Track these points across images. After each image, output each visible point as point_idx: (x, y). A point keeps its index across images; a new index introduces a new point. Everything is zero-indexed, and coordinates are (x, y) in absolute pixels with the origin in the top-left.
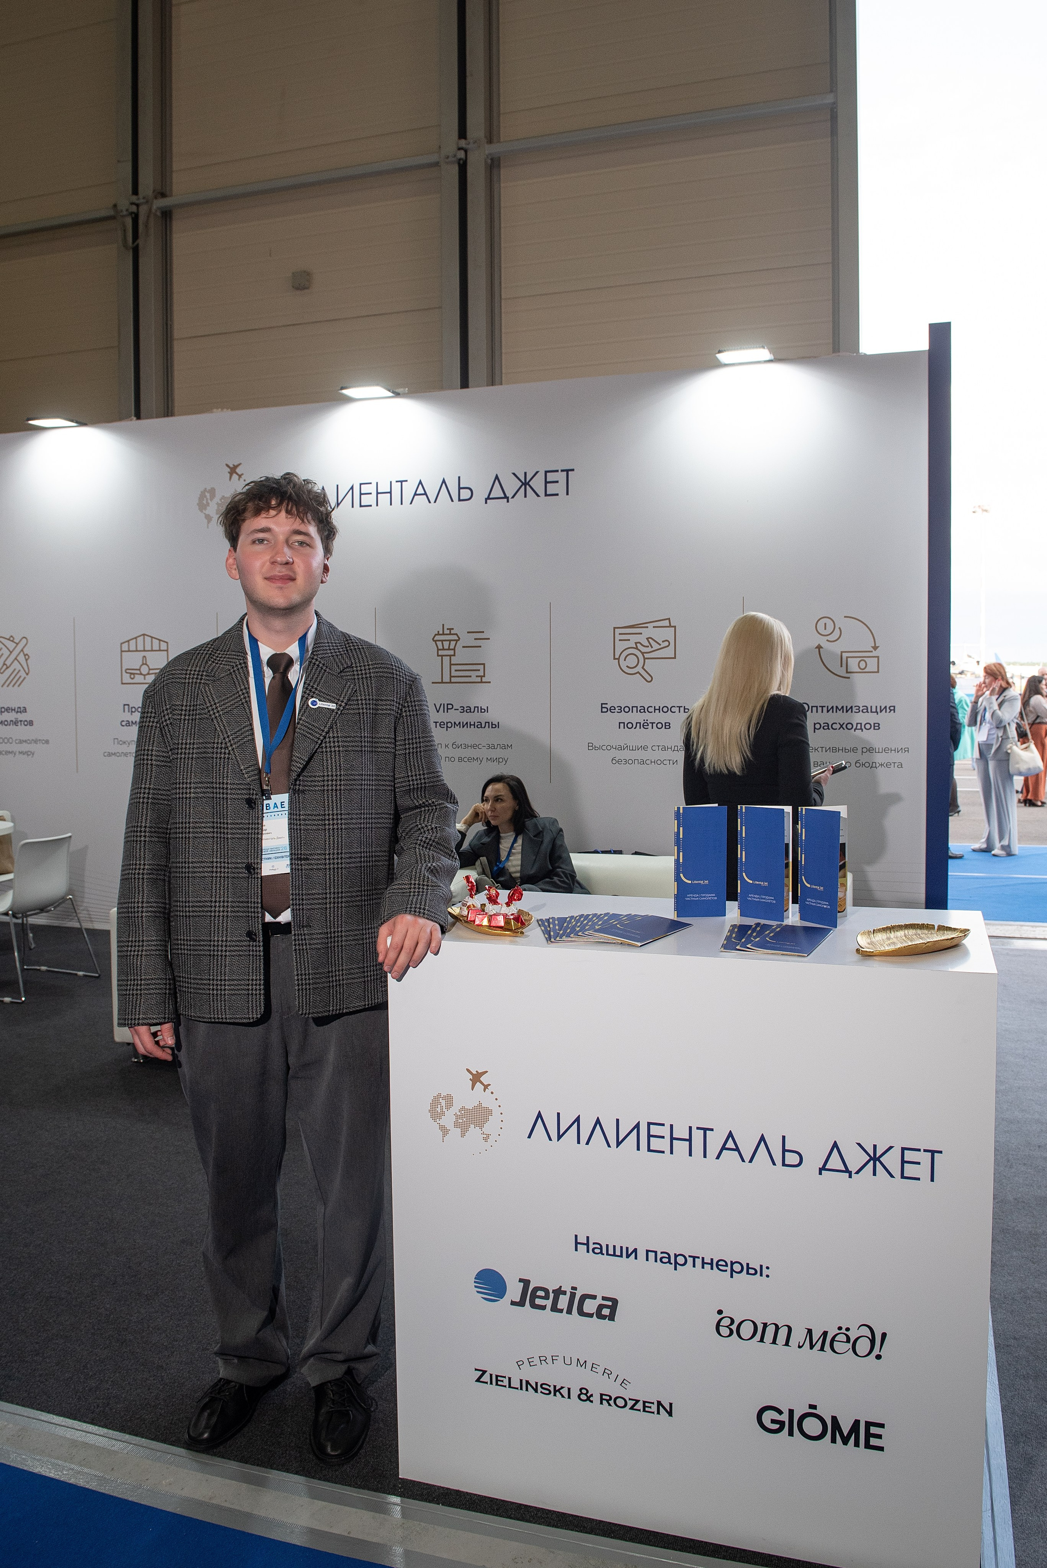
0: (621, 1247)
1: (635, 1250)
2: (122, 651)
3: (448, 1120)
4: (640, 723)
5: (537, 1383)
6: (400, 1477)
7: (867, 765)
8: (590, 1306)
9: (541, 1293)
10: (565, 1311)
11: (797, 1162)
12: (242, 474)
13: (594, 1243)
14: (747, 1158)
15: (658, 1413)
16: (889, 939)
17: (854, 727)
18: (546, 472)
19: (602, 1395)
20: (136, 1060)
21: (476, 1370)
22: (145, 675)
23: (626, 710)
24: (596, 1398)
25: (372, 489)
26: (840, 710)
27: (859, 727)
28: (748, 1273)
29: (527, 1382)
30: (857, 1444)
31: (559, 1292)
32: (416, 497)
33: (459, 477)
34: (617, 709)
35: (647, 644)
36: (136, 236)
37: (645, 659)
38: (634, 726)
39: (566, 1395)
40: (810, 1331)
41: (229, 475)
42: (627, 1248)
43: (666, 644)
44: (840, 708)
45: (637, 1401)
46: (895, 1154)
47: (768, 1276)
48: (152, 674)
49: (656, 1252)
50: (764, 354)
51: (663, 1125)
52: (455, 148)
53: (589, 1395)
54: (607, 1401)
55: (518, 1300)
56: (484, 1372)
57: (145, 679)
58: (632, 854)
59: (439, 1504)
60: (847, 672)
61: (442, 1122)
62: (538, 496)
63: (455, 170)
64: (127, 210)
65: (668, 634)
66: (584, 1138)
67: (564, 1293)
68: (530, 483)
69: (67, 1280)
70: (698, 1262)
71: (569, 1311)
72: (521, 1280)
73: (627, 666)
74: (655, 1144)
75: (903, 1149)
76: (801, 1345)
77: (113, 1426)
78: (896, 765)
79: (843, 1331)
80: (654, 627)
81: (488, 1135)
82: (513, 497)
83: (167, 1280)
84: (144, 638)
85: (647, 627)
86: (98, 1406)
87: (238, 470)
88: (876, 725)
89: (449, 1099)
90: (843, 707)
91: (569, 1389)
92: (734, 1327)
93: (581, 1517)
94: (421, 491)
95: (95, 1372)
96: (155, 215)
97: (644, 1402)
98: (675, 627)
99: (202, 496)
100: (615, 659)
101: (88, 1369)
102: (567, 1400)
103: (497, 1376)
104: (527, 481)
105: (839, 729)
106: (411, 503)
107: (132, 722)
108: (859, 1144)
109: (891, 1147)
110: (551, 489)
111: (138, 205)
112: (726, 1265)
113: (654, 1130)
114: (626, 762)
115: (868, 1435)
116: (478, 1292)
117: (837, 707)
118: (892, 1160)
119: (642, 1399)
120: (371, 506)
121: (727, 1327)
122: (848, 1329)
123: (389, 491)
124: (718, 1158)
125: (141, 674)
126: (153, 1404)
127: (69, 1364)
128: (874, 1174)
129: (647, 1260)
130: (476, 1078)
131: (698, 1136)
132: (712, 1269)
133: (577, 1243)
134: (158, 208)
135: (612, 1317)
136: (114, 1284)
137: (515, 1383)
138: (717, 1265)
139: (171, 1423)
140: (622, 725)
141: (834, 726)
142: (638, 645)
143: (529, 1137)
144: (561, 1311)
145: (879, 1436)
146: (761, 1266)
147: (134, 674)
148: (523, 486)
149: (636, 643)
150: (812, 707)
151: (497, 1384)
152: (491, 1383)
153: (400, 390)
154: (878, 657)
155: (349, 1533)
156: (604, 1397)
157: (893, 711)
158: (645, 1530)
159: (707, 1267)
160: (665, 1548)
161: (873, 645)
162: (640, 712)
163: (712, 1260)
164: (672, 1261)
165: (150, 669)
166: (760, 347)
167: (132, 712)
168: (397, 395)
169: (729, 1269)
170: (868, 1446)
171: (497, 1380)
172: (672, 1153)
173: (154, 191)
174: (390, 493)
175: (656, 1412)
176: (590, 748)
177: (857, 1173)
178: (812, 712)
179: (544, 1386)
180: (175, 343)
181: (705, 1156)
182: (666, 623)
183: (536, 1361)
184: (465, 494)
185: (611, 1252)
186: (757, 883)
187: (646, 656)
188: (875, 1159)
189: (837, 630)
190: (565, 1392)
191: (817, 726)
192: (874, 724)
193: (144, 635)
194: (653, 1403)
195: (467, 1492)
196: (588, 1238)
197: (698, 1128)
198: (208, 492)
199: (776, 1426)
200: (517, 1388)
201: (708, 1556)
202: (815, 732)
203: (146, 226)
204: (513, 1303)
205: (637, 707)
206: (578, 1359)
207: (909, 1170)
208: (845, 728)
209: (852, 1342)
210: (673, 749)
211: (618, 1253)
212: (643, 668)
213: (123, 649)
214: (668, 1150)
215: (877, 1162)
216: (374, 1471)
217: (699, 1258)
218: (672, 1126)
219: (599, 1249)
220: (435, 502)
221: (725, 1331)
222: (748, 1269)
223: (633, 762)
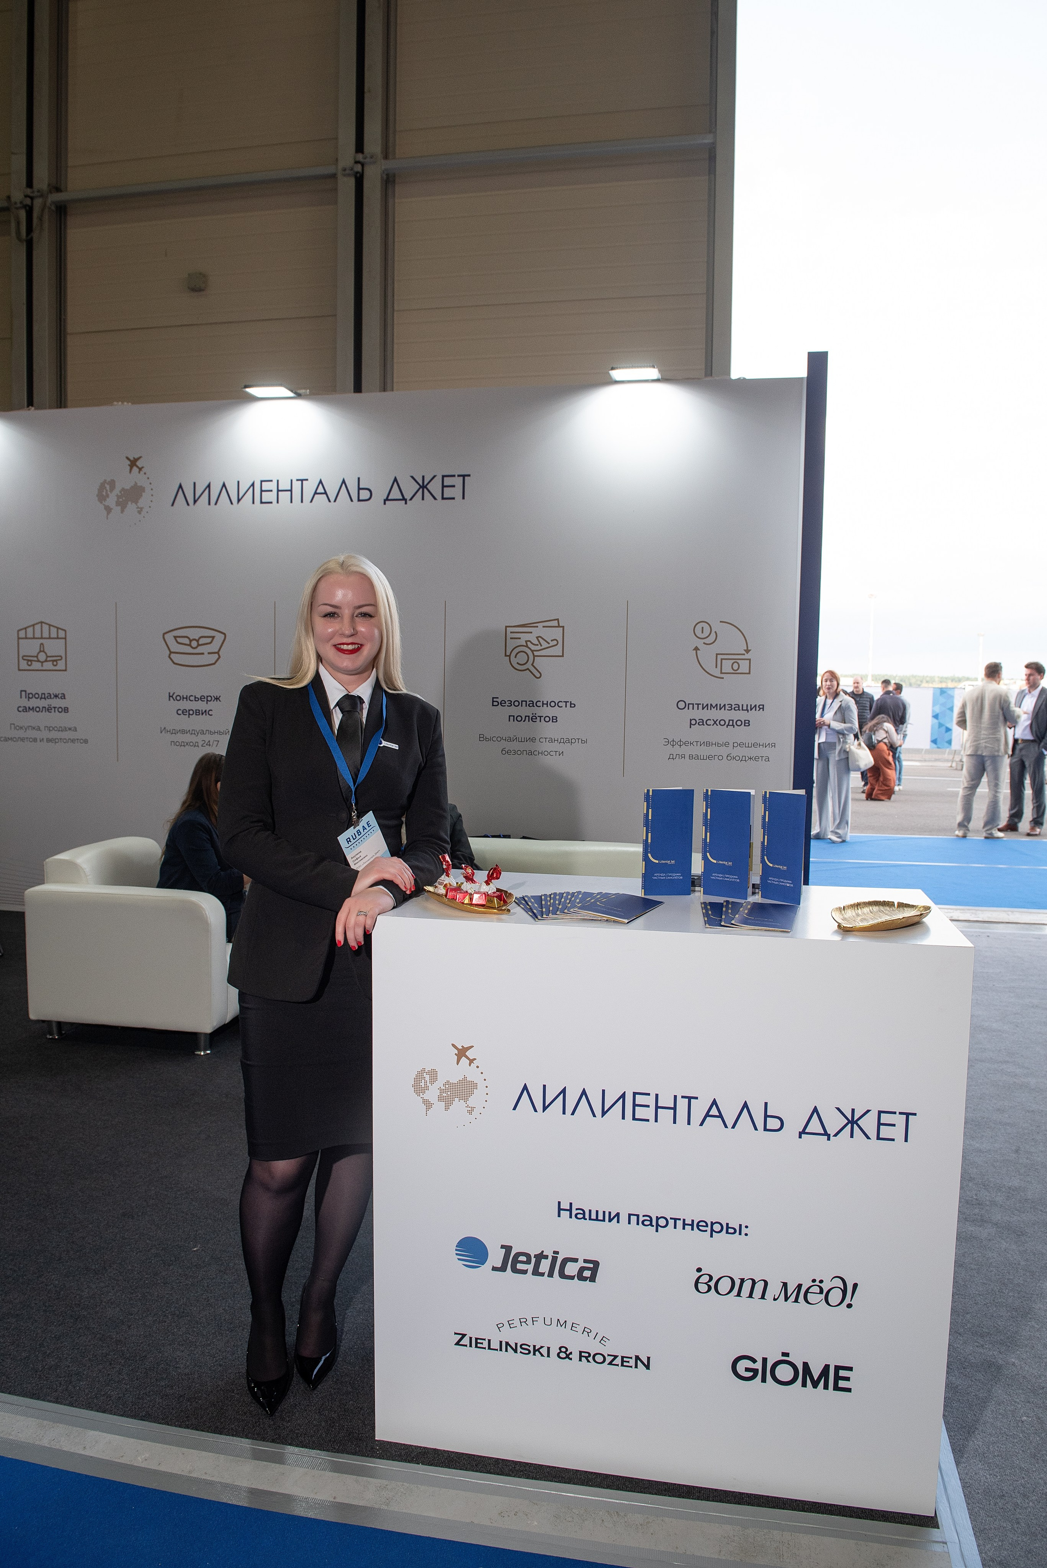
0: (604, 1212)
1: (618, 1215)
2: (19, 638)
3: (432, 1094)
4: (529, 716)
5: (516, 1344)
6: (376, 1439)
7: (737, 758)
8: (571, 1269)
9: (523, 1258)
10: (546, 1274)
11: (778, 1126)
12: (143, 467)
13: (577, 1209)
14: (730, 1124)
15: (636, 1367)
16: (858, 915)
17: (727, 724)
18: (443, 477)
19: (581, 1352)
20: (51, 1037)
21: (455, 1333)
22: (42, 662)
23: (516, 704)
24: (575, 1356)
25: (272, 486)
26: (714, 708)
27: (731, 723)
28: (727, 1232)
29: (507, 1344)
30: (826, 1387)
31: (541, 1257)
32: (316, 496)
33: (359, 478)
34: (507, 703)
35: (536, 642)
36: (30, 229)
37: (534, 656)
38: (523, 720)
39: (545, 1354)
40: (785, 1285)
41: (129, 467)
42: (610, 1213)
43: (555, 643)
44: (714, 706)
45: (616, 1357)
46: (872, 1118)
47: (746, 1235)
48: (49, 661)
49: (638, 1216)
50: (653, 373)
51: (649, 1094)
52: (353, 161)
53: (568, 1353)
54: (586, 1358)
55: (499, 1265)
56: (464, 1335)
57: (42, 666)
58: (521, 838)
59: (419, 1464)
60: (721, 673)
61: (426, 1097)
62: (435, 499)
63: (352, 182)
64: (21, 203)
65: (557, 633)
66: (569, 1108)
67: (546, 1257)
68: (428, 487)
69: (11, 1257)
70: (680, 1224)
71: (551, 1275)
72: (503, 1247)
73: (518, 663)
74: (640, 1113)
75: (880, 1112)
76: (776, 1298)
77: (78, 1404)
78: (764, 758)
79: (817, 1283)
80: (544, 627)
81: (473, 1109)
82: (411, 499)
83: (113, 1254)
84: (42, 626)
85: (537, 627)
86: (60, 1384)
87: (139, 463)
88: (746, 722)
89: (433, 1074)
90: (717, 705)
91: (549, 1348)
92: (712, 1284)
93: (558, 1468)
94: (321, 489)
95: (52, 1350)
96: (50, 208)
97: (623, 1357)
98: (563, 627)
99: (102, 487)
100: (506, 655)
101: (45, 1347)
102: (546, 1358)
103: (476, 1339)
104: (425, 483)
105: (713, 725)
106: (311, 502)
107: (29, 708)
108: (838, 1109)
109: (868, 1111)
110: (448, 492)
111: (32, 198)
112: (707, 1226)
113: (640, 1100)
114: (515, 752)
115: (837, 1378)
116: (459, 1259)
117: (711, 705)
118: (869, 1123)
119: (620, 1355)
120: (271, 503)
121: (705, 1283)
122: (821, 1281)
123: (290, 488)
124: (701, 1124)
125: (38, 661)
126: (117, 1380)
127: (24, 1343)
128: (852, 1136)
129: (629, 1223)
130: (462, 1053)
131: (682, 1104)
132: (692, 1229)
133: (560, 1209)
134: (53, 203)
135: (593, 1279)
136: (59, 1259)
137: (495, 1345)
138: (698, 1225)
139: (138, 1398)
140: (512, 718)
141: (709, 722)
142: (529, 643)
143: (514, 1109)
144: (542, 1274)
145: (847, 1379)
146: (740, 1225)
147: (31, 661)
148: (421, 490)
149: (526, 642)
150: (689, 704)
151: (476, 1347)
152: (471, 1346)
153: (301, 391)
154: (750, 660)
155: (334, 1499)
156: (583, 1354)
157: (762, 710)
158: (620, 1476)
159: (688, 1228)
160: (641, 1492)
161: (746, 649)
162: (529, 706)
163: (693, 1221)
164: (654, 1223)
165: (47, 657)
166: (650, 367)
167: (29, 697)
168: (299, 396)
169: (709, 1229)
170: (836, 1388)
171: (477, 1343)
172: (656, 1121)
173: (49, 185)
174: (291, 491)
175: (634, 1366)
176: (481, 739)
177: (836, 1135)
178: (688, 709)
179: (523, 1346)
180: (69, 338)
181: (689, 1123)
182: (555, 623)
183: (517, 1323)
184: (364, 495)
185: (594, 1216)
186: (721, 862)
187: (536, 653)
188: (853, 1122)
189: (713, 634)
190: (544, 1351)
191: (693, 722)
192: (745, 721)
193: (42, 623)
194: (631, 1358)
195: (444, 1450)
196: (571, 1204)
197: (683, 1097)
198: (107, 484)
199: (750, 1374)
200: (497, 1350)
201: (683, 1498)
202: (690, 727)
203: (40, 219)
204: (494, 1269)
205: (526, 701)
206: (558, 1320)
207: (885, 1132)
208: (718, 724)
209: (825, 1293)
210: (559, 742)
211: (601, 1217)
212: (532, 665)
213: (20, 636)
214: (652, 1118)
215: (855, 1125)
216: (349, 1435)
217: (680, 1219)
218: (657, 1095)
219: (582, 1215)
220: (335, 501)
221: (703, 1288)
222: (728, 1229)
223: (522, 753)
